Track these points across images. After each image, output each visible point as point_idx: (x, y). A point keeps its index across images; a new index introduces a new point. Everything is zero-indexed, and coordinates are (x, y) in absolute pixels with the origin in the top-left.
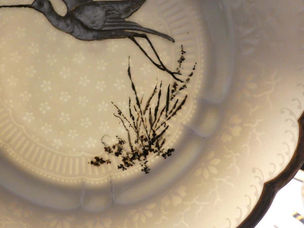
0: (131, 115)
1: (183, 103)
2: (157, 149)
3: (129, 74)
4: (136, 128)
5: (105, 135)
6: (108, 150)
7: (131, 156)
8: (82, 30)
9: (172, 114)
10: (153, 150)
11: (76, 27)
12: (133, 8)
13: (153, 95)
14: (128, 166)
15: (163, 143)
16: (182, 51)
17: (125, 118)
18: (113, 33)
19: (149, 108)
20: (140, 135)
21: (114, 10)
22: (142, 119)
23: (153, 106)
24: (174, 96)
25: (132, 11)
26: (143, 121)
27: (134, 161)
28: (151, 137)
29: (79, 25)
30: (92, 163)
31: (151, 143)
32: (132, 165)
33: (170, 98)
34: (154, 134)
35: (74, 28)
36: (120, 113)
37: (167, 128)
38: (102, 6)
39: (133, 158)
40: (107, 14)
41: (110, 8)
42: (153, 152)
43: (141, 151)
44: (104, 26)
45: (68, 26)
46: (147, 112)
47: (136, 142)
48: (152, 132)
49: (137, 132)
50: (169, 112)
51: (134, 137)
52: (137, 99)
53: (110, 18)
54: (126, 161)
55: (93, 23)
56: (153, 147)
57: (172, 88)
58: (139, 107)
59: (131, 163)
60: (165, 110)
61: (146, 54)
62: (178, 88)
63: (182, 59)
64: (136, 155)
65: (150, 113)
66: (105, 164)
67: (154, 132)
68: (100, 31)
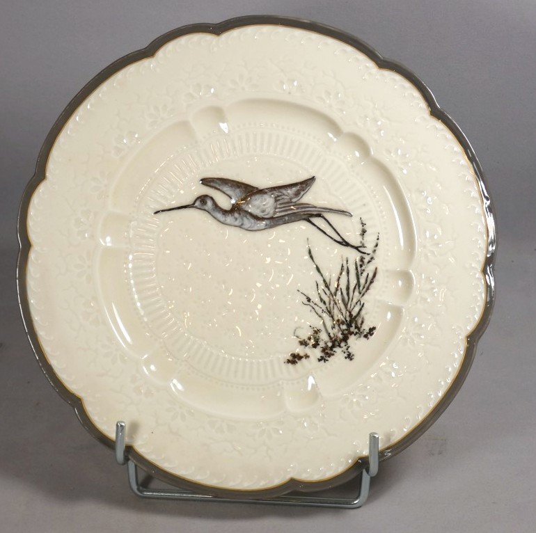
0: (321, 300)
1: (374, 276)
2: (356, 330)
3: (311, 257)
4: (330, 312)
5: (297, 328)
6: (303, 343)
7: (330, 344)
8: (252, 221)
9: (365, 289)
10: (353, 333)
11: (245, 219)
12: (303, 190)
13: (341, 274)
14: (329, 357)
15: (362, 322)
16: (362, 223)
17: (315, 304)
18: (287, 218)
19: (339, 288)
20: (336, 318)
21: (284, 195)
22: (334, 301)
23: (343, 286)
24: (364, 270)
25: (302, 193)
26: (336, 304)
27: (334, 349)
28: (348, 319)
29: (248, 216)
30: (289, 361)
31: (349, 326)
32: (333, 355)
33: (360, 273)
34: (351, 315)
35: (242, 219)
36: (309, 300)
37: (363, 306)
38: (270, 193)
39: (333, 346)
40: (276, 201)
41: (280, 194)
42: (353, 335)
43: (340, 336)
44: (275, 213)
45: (236, 219)
46: (339, 293)
47: (333, 327)
48: (348, 313)
49: (332, 317)
50: (361, 288)
51: (329, 323)
52: (324, 281)
53: (281, 204)
54: (326, 351)
55: (263, 211)
56: (352, 329)
57: (359, 263)
58: (329, 289)
59: (332, 352)
60: (357, 287)
61: (325, 233)
62: (366, 261)
63: (364, 232)
64: (335, 343)
65: (342, 293)
66: (303, 360)
67: (350, 312)
68: (272, 218)
